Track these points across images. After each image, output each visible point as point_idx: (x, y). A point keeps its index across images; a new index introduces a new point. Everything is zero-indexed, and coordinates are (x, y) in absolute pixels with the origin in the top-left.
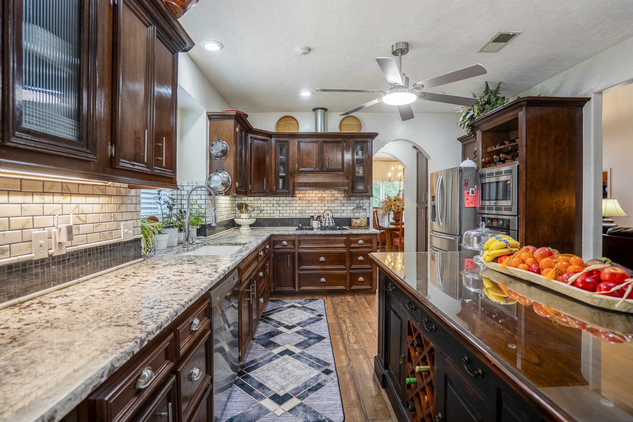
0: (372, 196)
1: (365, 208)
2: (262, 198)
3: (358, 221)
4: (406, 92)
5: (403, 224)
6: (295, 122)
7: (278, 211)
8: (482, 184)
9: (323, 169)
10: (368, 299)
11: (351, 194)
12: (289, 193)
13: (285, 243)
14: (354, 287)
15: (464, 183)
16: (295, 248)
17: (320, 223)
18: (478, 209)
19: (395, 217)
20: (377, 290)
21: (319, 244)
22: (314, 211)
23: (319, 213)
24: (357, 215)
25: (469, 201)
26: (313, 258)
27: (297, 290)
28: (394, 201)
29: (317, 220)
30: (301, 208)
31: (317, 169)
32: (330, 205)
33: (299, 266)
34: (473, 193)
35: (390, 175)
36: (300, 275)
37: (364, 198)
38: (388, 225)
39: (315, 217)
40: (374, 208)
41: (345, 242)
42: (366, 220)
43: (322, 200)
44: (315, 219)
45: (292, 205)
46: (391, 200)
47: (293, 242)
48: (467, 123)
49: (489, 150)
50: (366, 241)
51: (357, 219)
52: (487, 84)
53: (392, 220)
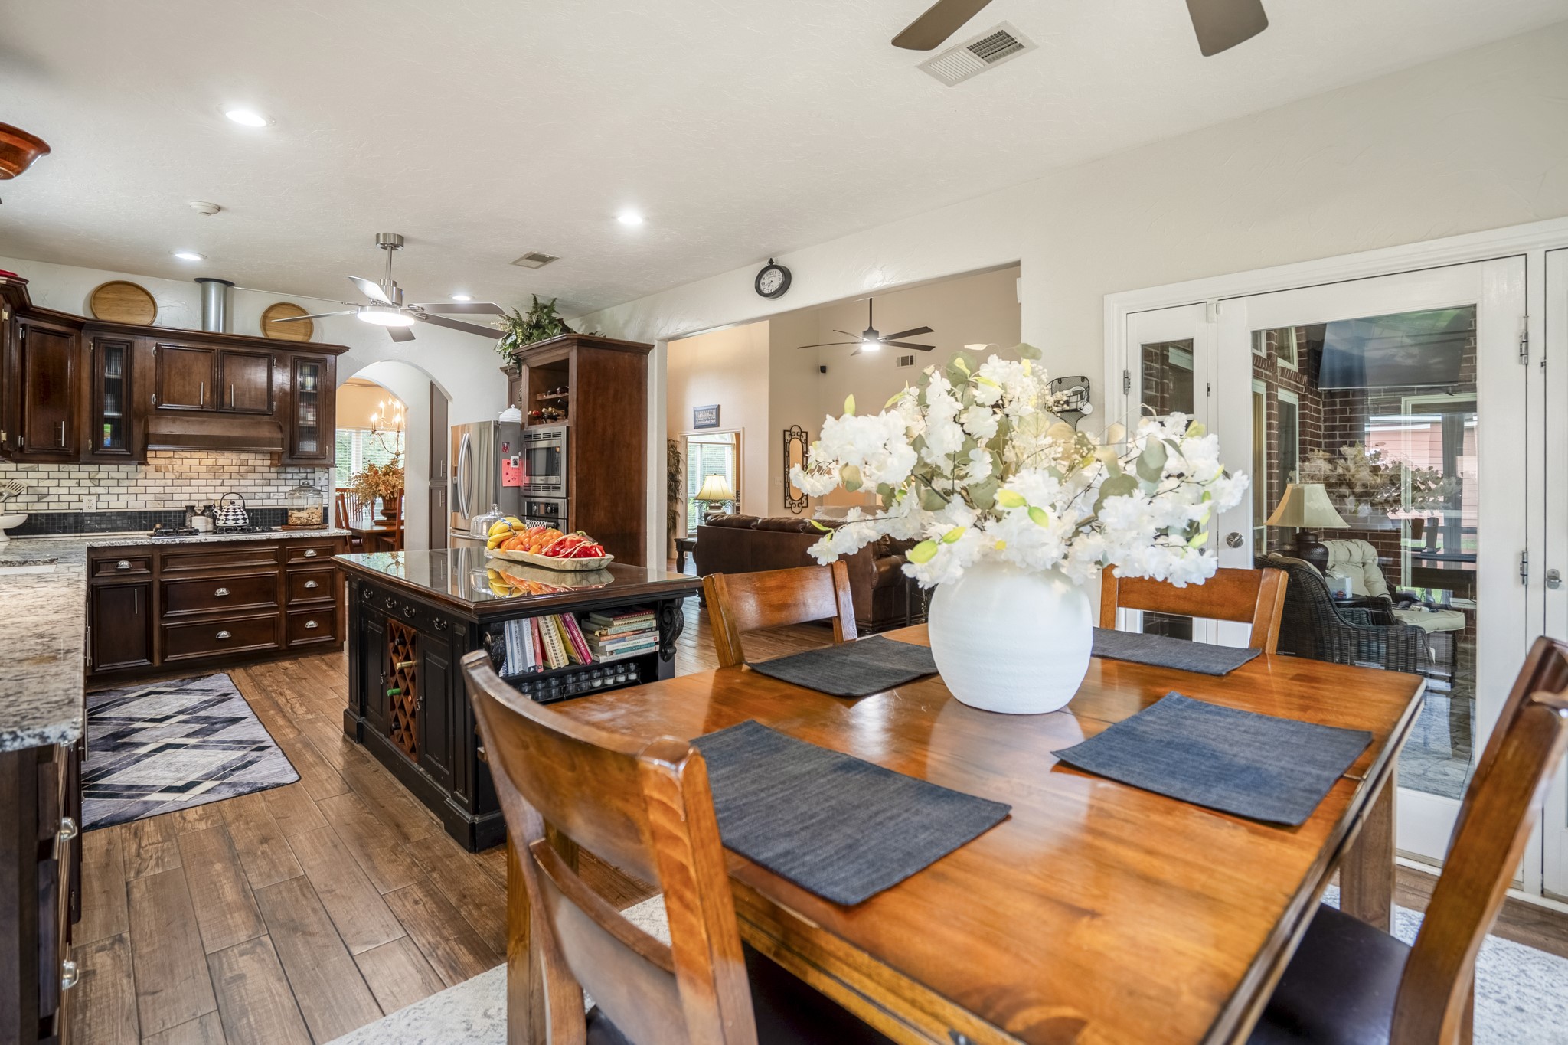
0: (334, 465)
1: (319, 488)
2: (42, 466)
3: (304, 515)
4: (397, 312)
5: (402, 523)
6: (147, 298)
7: (94, 498)
8: (529, 451)
9: (219, 407)
10: (327, 660)
11: (289, 461)
12: (132, 455)
13: (125, 564)
14: (295, 642)
15: (502, 447)
16: (152, 573)
17: (210, 520)
18: (522, 490)
19: (386, 509)
20: (346, 644)
21: (214, 561)
22: (194, 497)
23: (207, 499)
24: (301, 502)
25: (509, 477)
26: (202, 593)
27: (157, 663)
28: (384, 475)
29: (202, 514)
30: (160, 490)
31: (207, 408)
32: (236, 483)
33: (163, 611)
34: (515, 463)
35: (374, 418)
36: (164, 631)
37: (316, 469)
38: (372, 527)
39: (199, 508)
40: (337, 490)
41: (275, 555)
42: (320, 511)
43: (215, 471)
44: (199, 512)
45: (134, 483)
46: (376, 473)
47: (148, 563)
48: (508, 351)
49: (539, 398)
50: (320, 551)
51: (300, 510)
52: (535, 298)
53: (379, 517)
